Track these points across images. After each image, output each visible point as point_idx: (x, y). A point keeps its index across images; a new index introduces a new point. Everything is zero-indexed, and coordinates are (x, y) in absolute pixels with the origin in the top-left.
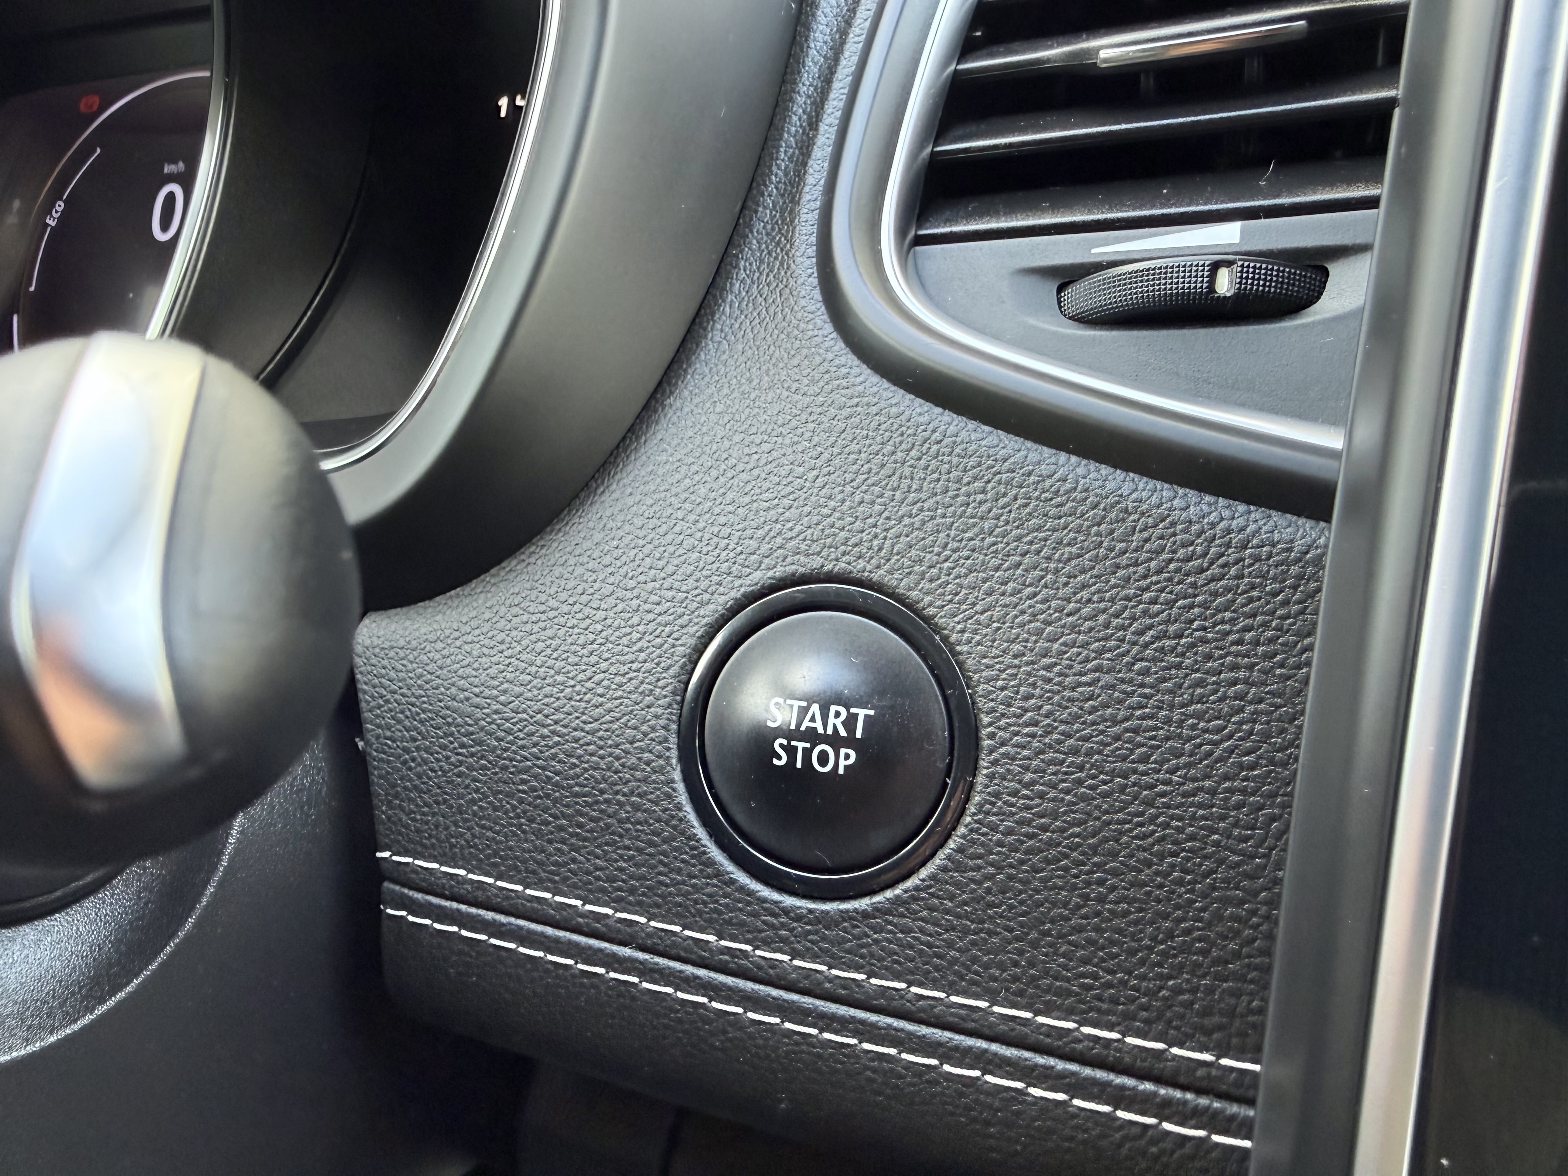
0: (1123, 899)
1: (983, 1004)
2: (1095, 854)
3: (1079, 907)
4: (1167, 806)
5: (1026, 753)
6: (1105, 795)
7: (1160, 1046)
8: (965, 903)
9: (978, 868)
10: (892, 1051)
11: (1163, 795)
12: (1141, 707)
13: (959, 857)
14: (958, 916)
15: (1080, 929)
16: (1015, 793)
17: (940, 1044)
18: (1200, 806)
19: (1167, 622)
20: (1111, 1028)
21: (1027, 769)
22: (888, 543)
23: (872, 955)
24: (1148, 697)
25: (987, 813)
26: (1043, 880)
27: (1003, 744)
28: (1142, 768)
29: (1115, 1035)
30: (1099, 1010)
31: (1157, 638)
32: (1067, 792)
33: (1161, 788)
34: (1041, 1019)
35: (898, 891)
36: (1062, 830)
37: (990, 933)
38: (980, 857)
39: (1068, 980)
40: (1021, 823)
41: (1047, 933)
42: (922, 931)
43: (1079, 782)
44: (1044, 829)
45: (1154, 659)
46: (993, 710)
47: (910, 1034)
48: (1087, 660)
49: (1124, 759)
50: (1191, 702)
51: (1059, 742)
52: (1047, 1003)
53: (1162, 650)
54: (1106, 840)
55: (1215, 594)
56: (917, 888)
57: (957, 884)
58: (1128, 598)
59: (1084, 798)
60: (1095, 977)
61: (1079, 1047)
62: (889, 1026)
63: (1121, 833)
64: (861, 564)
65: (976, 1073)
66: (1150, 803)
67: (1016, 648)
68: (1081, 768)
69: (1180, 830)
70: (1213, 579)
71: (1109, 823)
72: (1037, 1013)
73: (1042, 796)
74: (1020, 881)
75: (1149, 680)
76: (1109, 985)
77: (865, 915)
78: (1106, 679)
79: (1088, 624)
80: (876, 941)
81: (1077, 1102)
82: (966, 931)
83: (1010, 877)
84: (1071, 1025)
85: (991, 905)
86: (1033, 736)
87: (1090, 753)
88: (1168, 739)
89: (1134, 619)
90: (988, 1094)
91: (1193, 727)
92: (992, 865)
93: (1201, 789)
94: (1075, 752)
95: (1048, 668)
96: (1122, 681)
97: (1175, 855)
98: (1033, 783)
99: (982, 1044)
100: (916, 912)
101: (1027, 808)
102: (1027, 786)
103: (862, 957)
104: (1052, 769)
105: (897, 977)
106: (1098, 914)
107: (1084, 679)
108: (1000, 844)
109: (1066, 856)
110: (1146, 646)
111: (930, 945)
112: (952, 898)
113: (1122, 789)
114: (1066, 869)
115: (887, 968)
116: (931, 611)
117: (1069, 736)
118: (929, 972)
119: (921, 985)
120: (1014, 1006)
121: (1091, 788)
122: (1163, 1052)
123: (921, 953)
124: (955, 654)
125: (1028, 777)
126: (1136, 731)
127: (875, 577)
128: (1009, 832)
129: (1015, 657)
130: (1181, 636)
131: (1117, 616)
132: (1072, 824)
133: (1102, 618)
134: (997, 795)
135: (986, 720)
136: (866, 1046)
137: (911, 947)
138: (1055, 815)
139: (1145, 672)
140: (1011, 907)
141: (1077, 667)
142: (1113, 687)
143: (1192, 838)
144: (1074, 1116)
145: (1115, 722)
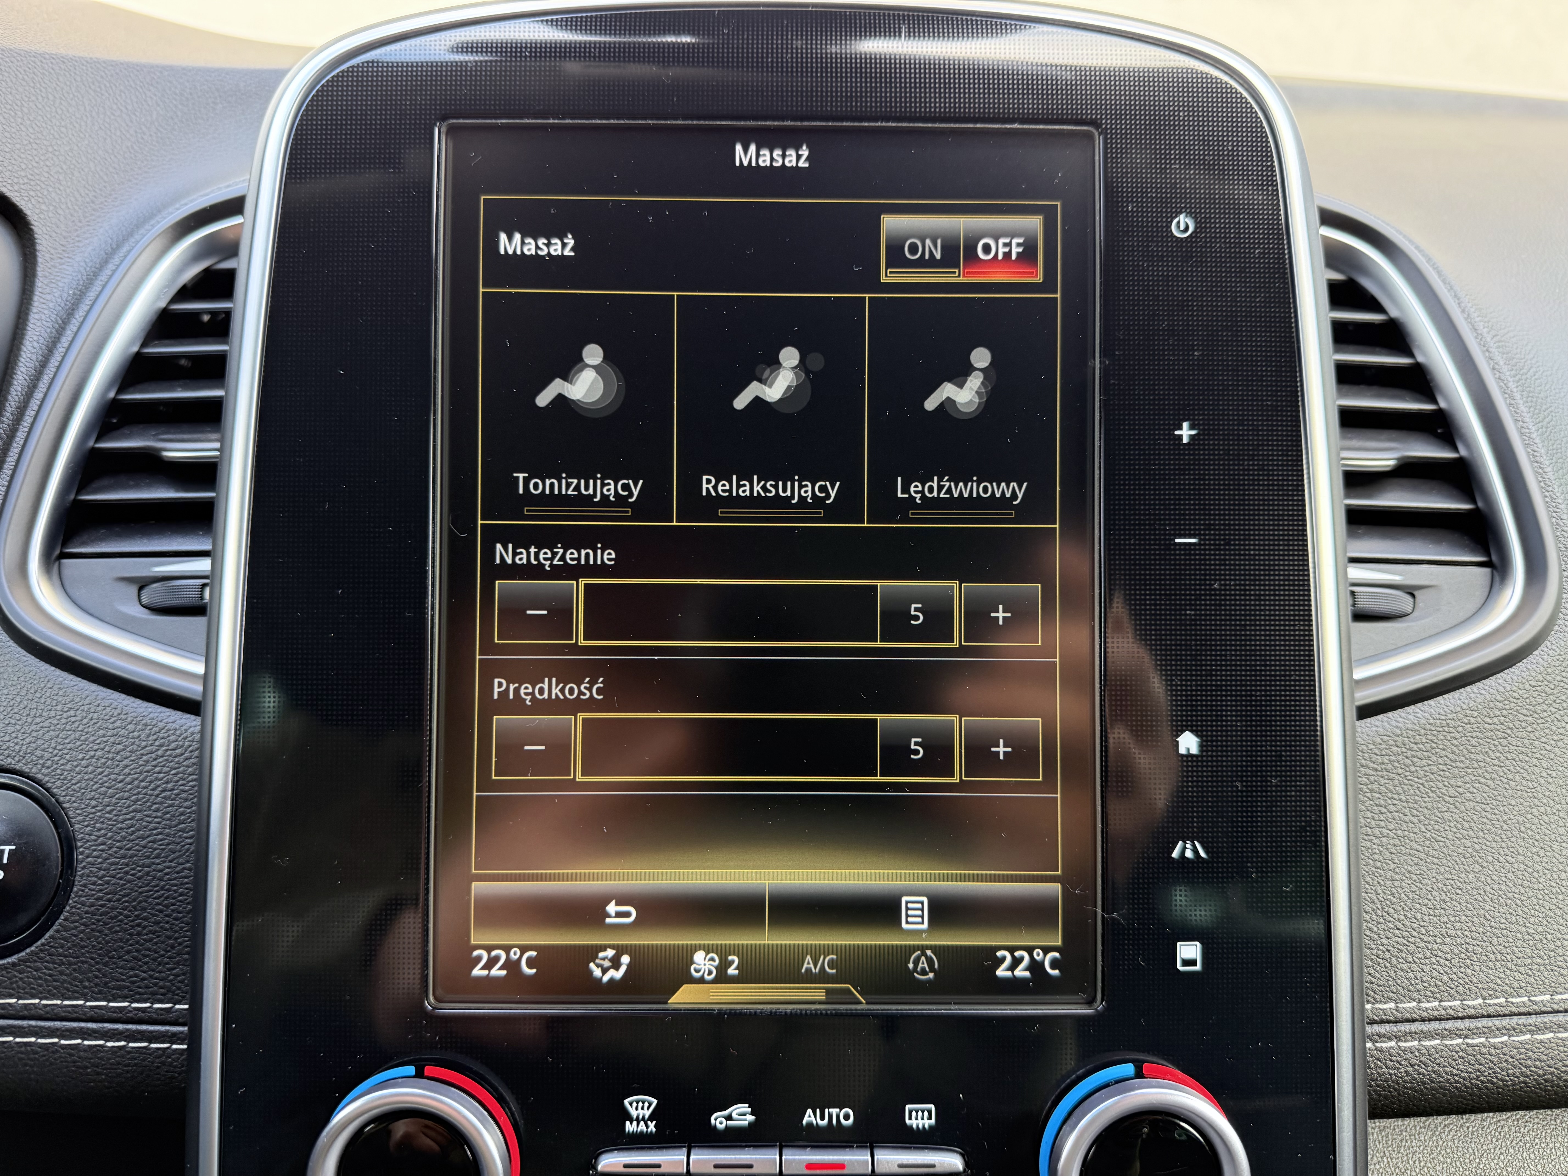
0: (150, 932)
1: (81, 1002)
2: (136, 910)
3: (128, 940)
4: (170, 880)
5: (100, 860)
6: (139, 878)
7: (170, 1005)
8: (70, 948)
9: (76, 927)
10: (33, 1039)
11: (167, 874)
12: (156, 829)
13: (66, 923)
14: (65, 956)
15: (129, 952)
16: (94, 884)
17: (57, 1029)
18: (185, 877)
19: (167, 782)
20: (145, 1001)
21: (100, 869)
22: (24, 747)
23: (19, 987)
24: (159, 823)
25: (80, 896)
26: (109, 929)
27: (88, 857)
28: (157, 861)
29: (148, 1005)
30: (140, 994)
31: (163, 791)
32: (121, 879)
33: (167, 870)
34: (112, 1004)
35: (33, 948)
36: (119, 900)
37: (83, 962)
38: (76, 921)
39: (123, 980)
40: (97, 899)
41: (113, 957)
42: (46, 968)
43: (127, 873)
44: (109, 901)
45: (161, 803)
46: (82, 839)
47: (41, 1028)
48: (129, 806)
49: (148, 857)
50: (179, 823)
51: (116, 852)
52: (113, 995)
53: (164, 798)
54: (141, 902)
55: (188, 767)
56: (43, 945)
57: (65, 939)
58: (148, 772)
59: (129, 881)
60: (136, 976)
61: (130, 1015)
62: (30, 1026)
63: (148, 897)
64: (9, 760)
65: (79, 1041)
66: (161, 879)
67: (94, 803)
68: (127, 865)
69: (175, 891)
70: (186, 759)
71: (141, 893)
72: (109, 1001)
73: (108, 883)
74: (99, 931)
75: (159, 814)
76: (144, 979)
77: (14, 965)
78: (139, 815)
79: (129, 787)
80: (21, 979)
81: (131, 1045)
82: (70, 964)
83: (93, 930)
84: (126, 1004)
85: (83, 947)
86: (103, 850)
87: (131, 857)
88: (169, 844)
89: (151, 782)
90: (85, 1051)
91: (180, 837)
92: (83, 924)
93: (184, 869)
94: (123, 857)
95: (109, 812)
96: (147, 816)
97: (173, 905)
98: (104, 876)
99: (83, 1025)
100: (41, 958)
101: (101, 890)
102: (100, 878)
103: (13, 989)
104: (113, 867)
105: (33, 997)
106: (137, 942)
107: (128, 817)
108: (87, 912)
109: (121, 914)
110: (157, 796)
111: (50, 975)
112: (62, 947)
113: (148, 874)
114: (121, 921)
115: (26, 993)
116: (49, 785)
117: (121, 848)
118: (50, 990)
119: (46, 998)
120: (96, 1000)
121: (133, 875)
122: (171, 1008)
123: (46, 980)
124: (63, 809)
125: (102, 873)
126: (154, 842)
127: (18, 767)
128: (92, 905)
129: (93, 807)
130: (173, 790)
131: (142, 781)
132: (124, 896)
133: (136, 783)
134: (85, 886)
135: (79, 844)
136: (18, 1040)
137: (40, 978)
138: (114, 893)
139: (157, 810)
140: (94, 946)
141: (125, 811)
142: (142, 820)
143: (181, 895)
144: (129, 1052)
145: (144, 838)
